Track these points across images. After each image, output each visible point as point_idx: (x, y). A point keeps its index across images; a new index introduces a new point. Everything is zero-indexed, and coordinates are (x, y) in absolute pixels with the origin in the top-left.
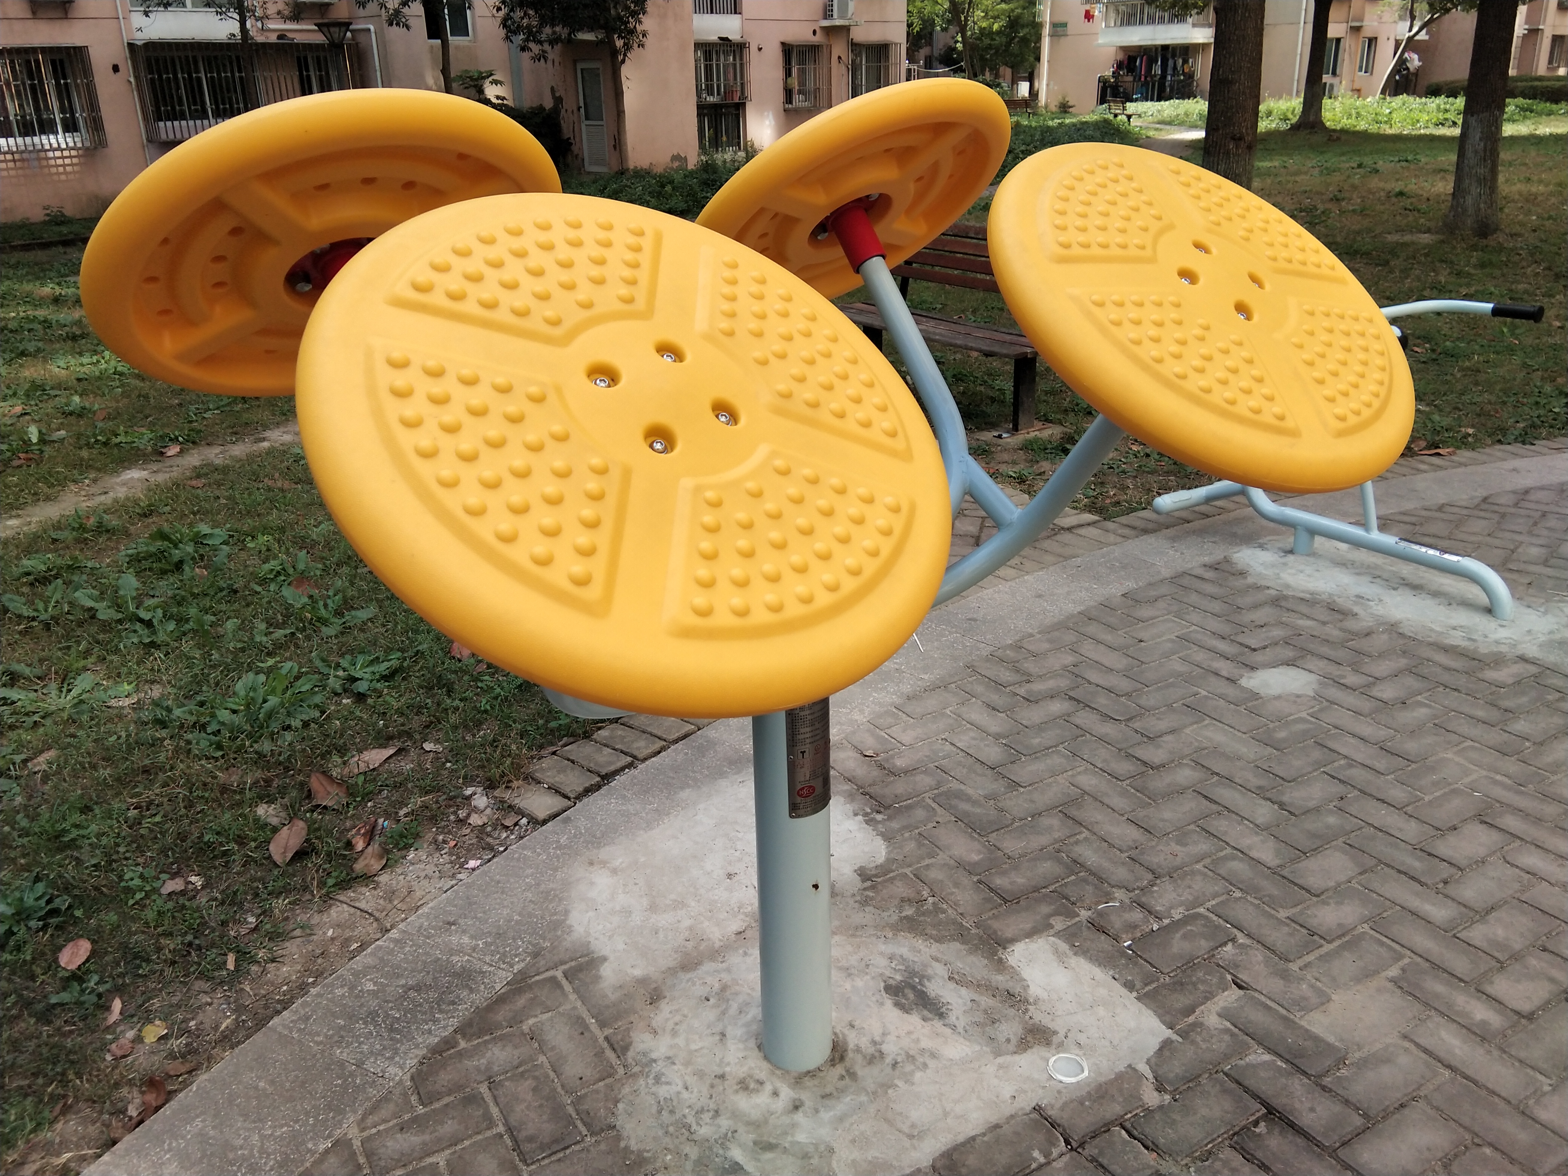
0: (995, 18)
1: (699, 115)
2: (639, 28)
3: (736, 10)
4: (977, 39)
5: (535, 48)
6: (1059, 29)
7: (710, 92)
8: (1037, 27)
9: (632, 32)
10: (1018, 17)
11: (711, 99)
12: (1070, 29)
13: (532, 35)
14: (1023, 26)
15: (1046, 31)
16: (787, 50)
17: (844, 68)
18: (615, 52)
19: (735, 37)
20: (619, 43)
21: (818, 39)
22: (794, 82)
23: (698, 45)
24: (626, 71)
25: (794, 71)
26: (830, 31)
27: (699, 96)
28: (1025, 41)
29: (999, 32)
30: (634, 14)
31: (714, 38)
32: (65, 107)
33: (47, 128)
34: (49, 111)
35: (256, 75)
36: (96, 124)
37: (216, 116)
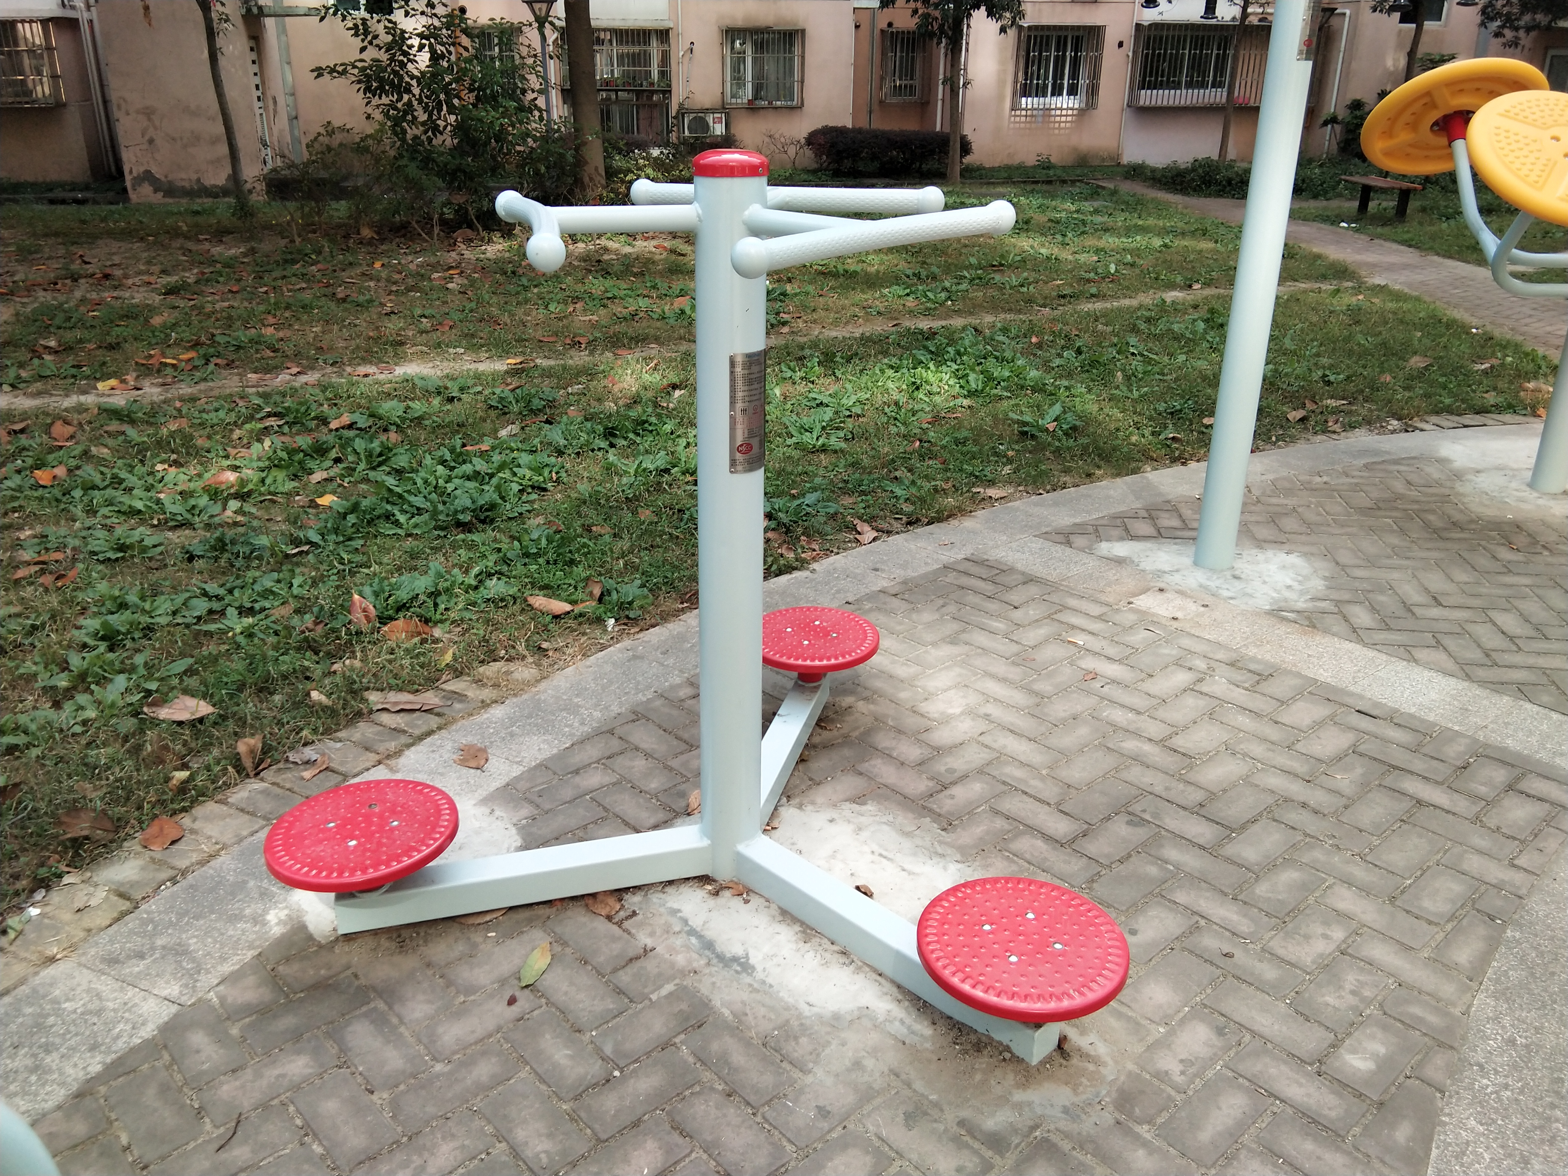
5: (1509, 34)
13: (1509, 22)
32: (1074, 75)
33: (1057, 91)
34: (1062, 79)
35: (1231, 52)
36: (1093, 91)
37: (1187, 88)
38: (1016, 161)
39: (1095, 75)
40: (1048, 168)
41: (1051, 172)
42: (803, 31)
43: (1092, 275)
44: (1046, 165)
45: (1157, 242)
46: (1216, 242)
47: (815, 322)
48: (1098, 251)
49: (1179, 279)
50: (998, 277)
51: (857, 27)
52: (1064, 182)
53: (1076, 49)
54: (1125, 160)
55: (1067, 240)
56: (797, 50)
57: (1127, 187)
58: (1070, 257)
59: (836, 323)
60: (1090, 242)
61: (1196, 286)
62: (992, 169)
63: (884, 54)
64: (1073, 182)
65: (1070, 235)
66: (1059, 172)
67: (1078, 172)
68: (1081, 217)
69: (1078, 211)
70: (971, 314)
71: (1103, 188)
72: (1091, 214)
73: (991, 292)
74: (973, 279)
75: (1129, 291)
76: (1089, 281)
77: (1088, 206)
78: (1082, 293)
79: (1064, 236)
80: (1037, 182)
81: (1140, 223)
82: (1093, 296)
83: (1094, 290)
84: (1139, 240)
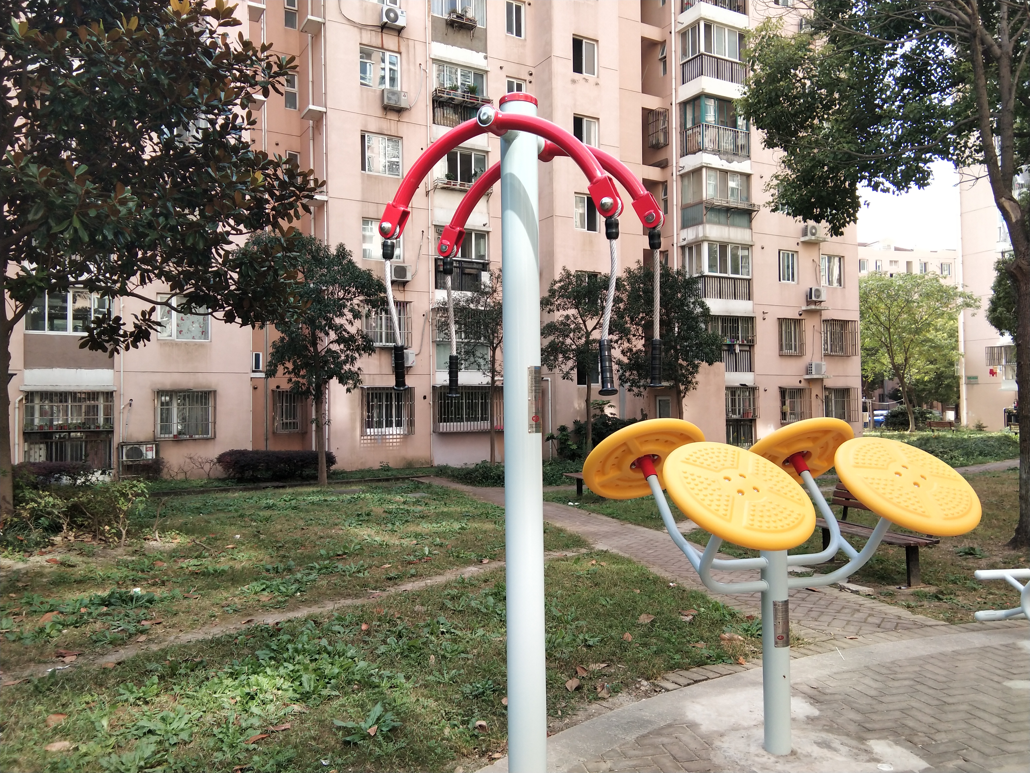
0: (926, 373)
1: (728, 425)
2: (694, 380)
3: (751, 370)
4: (915, 385)
5: (635, 390)
6: (972, 380)
7: (734, 412)
8: (956, 379)
9: (690, 382)
10: (942, 372)
11: (734, 417)
12: (980, 380)
13: (634, 383)
14: (946, 378)
15: (963, 381)
16: (783, 392)
17: (820, 402)
18: (679, 392)
19: (750, 383)
20: (682, 388)
21: (802, 385)
22: (787, 408)
23: (727, 388)
24: (685, 401)
25: (787, 402)
26: (810, 381)
27: (727, 415)
28: (949, 386)
29: (930, 381)
30: (691, 373)
31: (737, 384)
32: (399, 415)
33: (389, 424)
34: (391, 417)
35: (489, 401)
36: (411, 423)
37: (467, 421)
38: (367, 467)
39: (411, 415)
40: (388, 470)
41: (390, 473)
42: (215, 392)
43: (412, 557)
44: (386, 469)
45: (456, 526)
46: (495, 523)
47: (173, 626)
48: (417, 536)
49: (473, 556)
50: (340, 565)
51: (255, 388)
52: (397, 479)
53: (399, 399)
54: (436, 463)
55: (395, 528)
56: (211, 403)
57: (437, 482)
58: (397, 542)
59: (193, 625)
60: (412, 528)
61: (485, 561)
62: (351, 472)
63: (274, 404)
64: (403, 479)
65: (397, 524)
66: (395, 473)
67: (407, 472)
68: (406, 507)
69: (404, 503)
70: (316, 602)
71: (422, 483)
72: (414, 503)
73: (335, 579)
74: (320, 570)
75: (440, 569)
76: (410, 563)
77: (411, 497)
78: (404, 574)
79: (393, 524)
80: (379, 480)
81: (446, 510)
82: (413, 576)
83: (413, 571)
84: (445, 526)
